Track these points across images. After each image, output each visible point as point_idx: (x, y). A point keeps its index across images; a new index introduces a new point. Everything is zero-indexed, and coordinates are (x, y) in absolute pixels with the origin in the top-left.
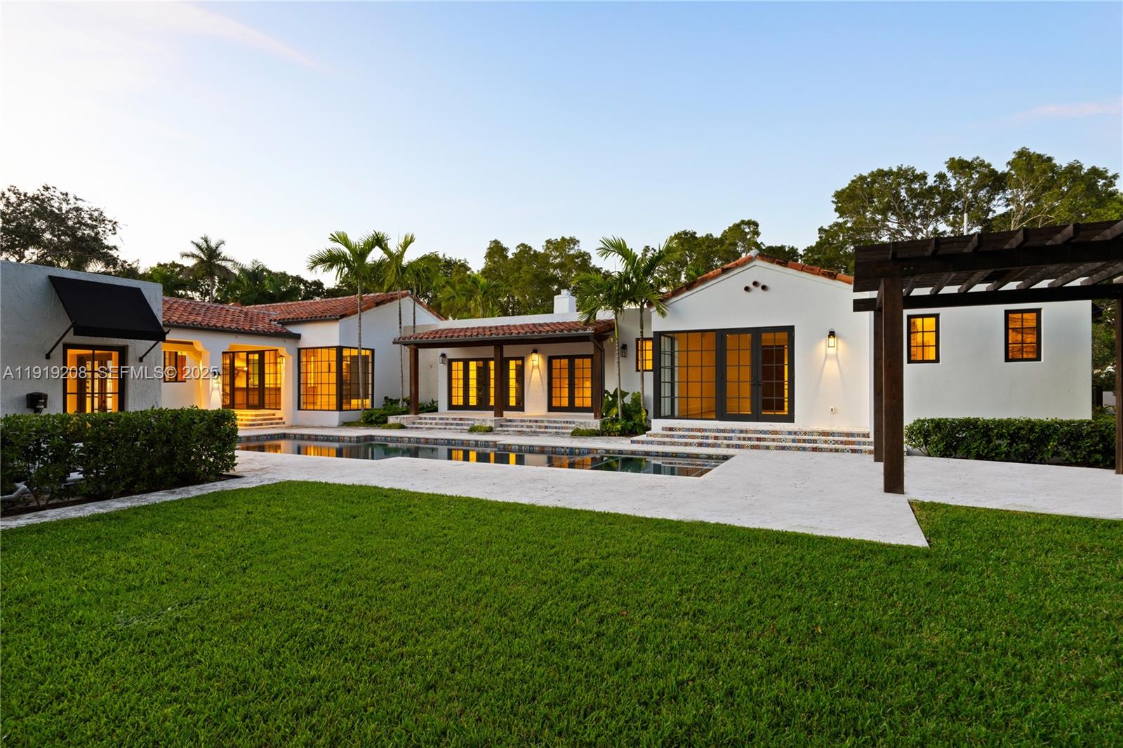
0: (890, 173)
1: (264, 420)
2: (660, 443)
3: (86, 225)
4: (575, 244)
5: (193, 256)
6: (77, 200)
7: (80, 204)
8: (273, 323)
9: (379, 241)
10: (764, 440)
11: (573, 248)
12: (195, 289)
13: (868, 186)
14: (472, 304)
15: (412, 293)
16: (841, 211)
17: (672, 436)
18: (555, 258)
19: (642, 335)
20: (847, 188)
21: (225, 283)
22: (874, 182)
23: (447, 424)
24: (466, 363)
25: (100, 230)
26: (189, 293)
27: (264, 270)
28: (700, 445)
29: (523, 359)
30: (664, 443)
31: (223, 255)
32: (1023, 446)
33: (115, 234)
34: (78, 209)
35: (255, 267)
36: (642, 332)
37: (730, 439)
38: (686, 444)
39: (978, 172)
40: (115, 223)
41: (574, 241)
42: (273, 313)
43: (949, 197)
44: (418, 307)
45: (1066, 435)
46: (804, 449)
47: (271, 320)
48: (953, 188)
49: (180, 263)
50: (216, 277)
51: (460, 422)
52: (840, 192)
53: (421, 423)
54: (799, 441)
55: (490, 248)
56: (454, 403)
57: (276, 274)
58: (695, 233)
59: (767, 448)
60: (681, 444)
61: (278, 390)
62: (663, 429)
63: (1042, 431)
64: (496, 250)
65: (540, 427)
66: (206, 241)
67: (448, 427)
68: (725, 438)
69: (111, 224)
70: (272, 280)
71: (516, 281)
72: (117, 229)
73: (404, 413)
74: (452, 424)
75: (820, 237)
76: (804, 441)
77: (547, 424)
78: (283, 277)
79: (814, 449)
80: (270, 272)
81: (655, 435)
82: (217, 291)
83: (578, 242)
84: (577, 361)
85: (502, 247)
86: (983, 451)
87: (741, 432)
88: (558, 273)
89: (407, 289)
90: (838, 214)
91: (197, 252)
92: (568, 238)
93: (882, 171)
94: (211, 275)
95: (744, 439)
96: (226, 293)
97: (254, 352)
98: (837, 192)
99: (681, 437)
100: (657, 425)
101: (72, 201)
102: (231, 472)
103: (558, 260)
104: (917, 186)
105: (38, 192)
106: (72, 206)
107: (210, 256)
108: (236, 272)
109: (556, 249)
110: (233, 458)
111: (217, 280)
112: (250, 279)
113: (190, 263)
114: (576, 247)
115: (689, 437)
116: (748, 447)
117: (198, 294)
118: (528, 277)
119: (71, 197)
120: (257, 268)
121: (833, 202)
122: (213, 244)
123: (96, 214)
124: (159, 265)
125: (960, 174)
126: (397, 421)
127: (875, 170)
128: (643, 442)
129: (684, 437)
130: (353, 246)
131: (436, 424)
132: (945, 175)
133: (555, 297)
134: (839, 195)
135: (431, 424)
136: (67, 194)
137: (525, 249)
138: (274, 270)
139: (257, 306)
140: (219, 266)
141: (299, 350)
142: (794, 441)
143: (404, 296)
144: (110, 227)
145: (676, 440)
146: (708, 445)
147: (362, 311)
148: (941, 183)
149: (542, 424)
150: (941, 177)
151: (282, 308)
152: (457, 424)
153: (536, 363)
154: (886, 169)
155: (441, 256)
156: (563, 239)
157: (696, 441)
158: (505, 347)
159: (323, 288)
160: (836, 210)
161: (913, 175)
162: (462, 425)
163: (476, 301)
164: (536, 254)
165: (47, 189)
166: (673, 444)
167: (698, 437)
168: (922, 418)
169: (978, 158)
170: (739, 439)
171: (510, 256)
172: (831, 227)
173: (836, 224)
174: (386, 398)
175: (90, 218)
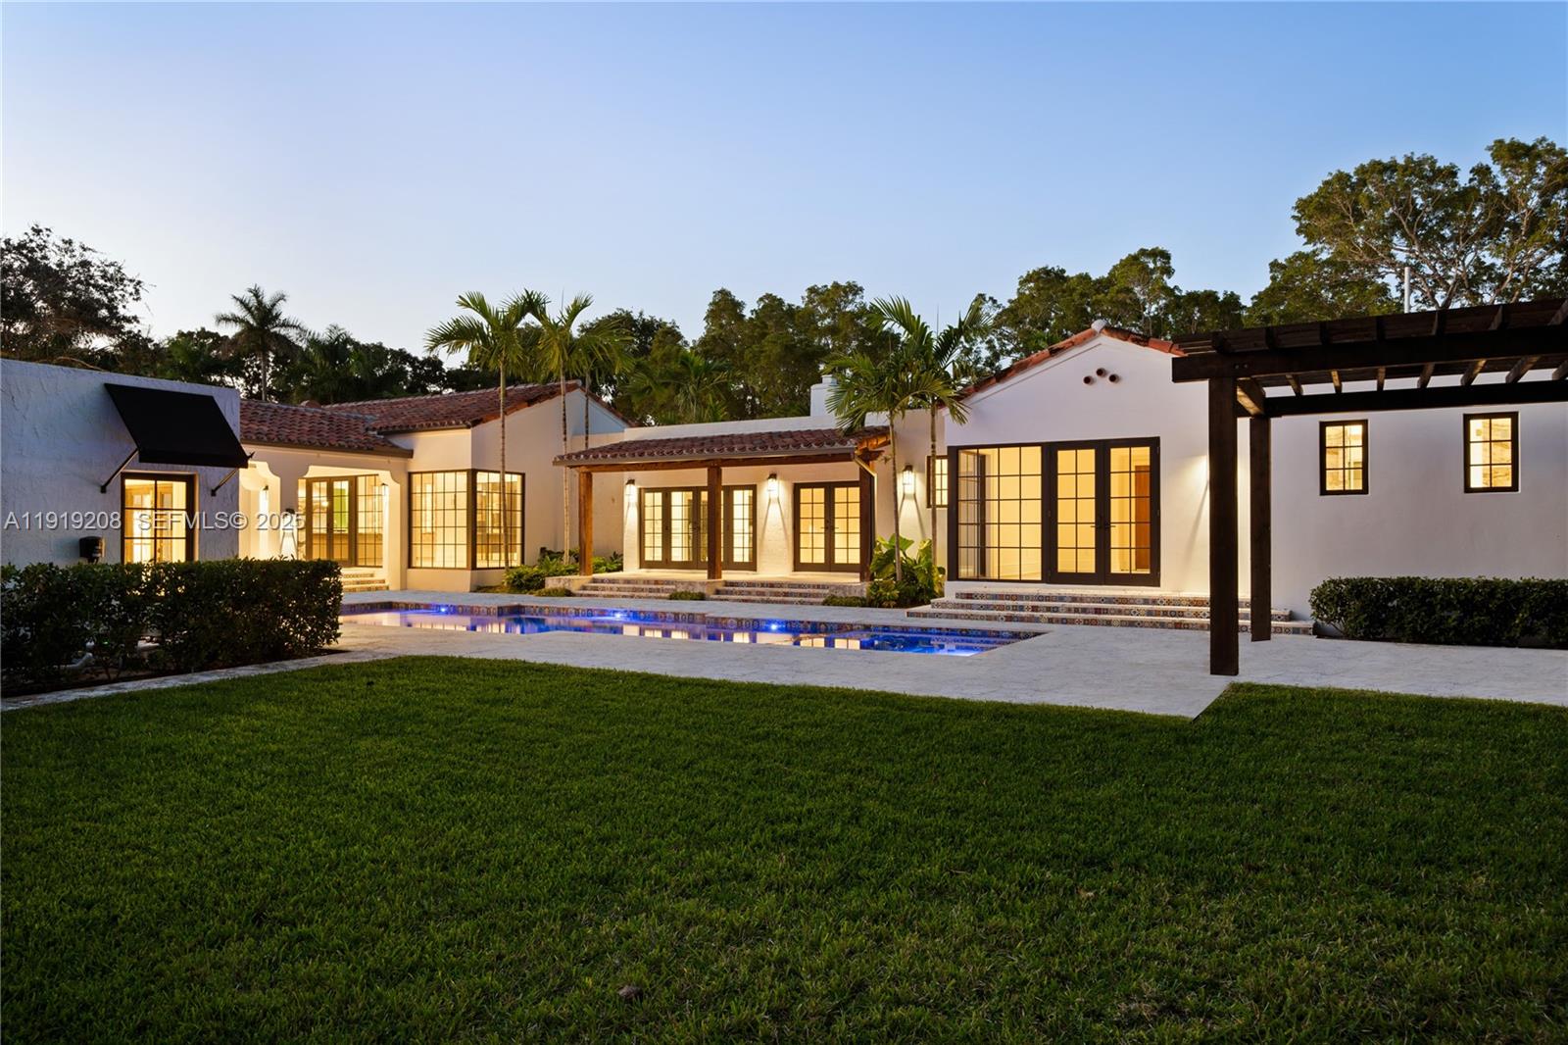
0: (1392, 167)
1: (358, 583)
2: (949, 616)
3: (96, 286)
4: (855, 294)
5: (236, 320)
6: (85, 250)
7: (88, 256)
8: (371, 433)
9: (532, 305)
10: (1106, 611)
11: (853, 300)
12: (237, 374)
13: (1353, 189)
14: (680, 399)
15: (584, 384)
16: (1308, 232)
17: (970, 607)
18: (823, 317)
19: (934, 452)
20: (1317, 195)
21: (285, 364)
22: (1363, 183)
23: (635, 590)
24: (667, 493)
25: (116, 293)
26: (228, 379)
27: (348, 340)
28: (1009, 619)
29: (753, 488)
30: (956, 616)
31: (282, 318)
32: (1479, 619)
33: (137, 299)
34: (85, 264)
35: (334, 336)
36: (933, 447)
37: (1056, 610)
38: (989, 618)
39: (1544, 163)
40: (139, 283)
41: (854, 289)
42: (369, 417)
43: (1500, 206)
44: (593, 406)
45: (1542, 602)
46: (1163, 625)
47: (367, 429)
48: (1505, 192)
49: (214, 330)
50: (271, 355)
51: (654, 587)
52: (1305, 201)
53: (596, 589)
54: (1157, 613)
55: (714, 303)
56: (648, 557)
57: (366, 348)
58: (1063, 271)
59: (1109, 623)
60: (982, 618)
61: (378, 537)
62: (958, 595)
63: (1507, 595)
64: (724, 306)
65: (777, 594)
66: (256, 295)
67: (637, 594)
68: (1049, 609)
69: (132, 285)
70: (360, 359)
71: (756, 357)
72: (141, 291)
73: (570, 572)
74: (642, 590)
75: (1273, 278)
76: (1165, 613)
77: (787, 590)
78: (377, 352)
79: (1178, 626)
80: (356, 345)
81: (945, 605)
82: (272, 376)
83: (861, 289)
84: (838, 491)
85: (733, 300)
86: (1422, 627)
87: (1074, 599)
88: (828, 341)
89: (575, 378)
90: (1302, 239)
91: (241, 313)
92: (843, 283)
93: (1379, 163)
94: (264, 350)
95: (1076, 610)
96: (288, 379)
97: (341, 479)
98: (1300, 200)
99: (982, 607)
100: (951, 590)
101: (78, 252)
102: (334, 645)
103: (827, 321)
104: (1440, 188)
105: (26, 237)
106: (78, 260)
107: (262, 319)
108: (303, 345)
109: (823, 302)
110: (336, 625)
111: (271, 356)
112: (325, 357)
113: (230, 331)
114: (858, 300)
115: (994, 607)
116: (1079, 622)
117: (241, 381)
118: (777, 350)
119: (76, 246)
120: (337, 339)
121: (1294, 217)
122: (267, 300)
123: (111, 270)
124: (181, 334)
125: (1512, 166)
126: (559, 585)
127: (1366, 162)
128: (925, 615)
129: (987, 607)
130: (493, 312)
131: (619, 589)
132: (1488, 169)
133: (813, 387)
134: (1303, 206)
135: (611, 589)
136: (70, 242)
137: (771, 304)
138: (363, 341)
139: (344, 405)
140: (277, 336)
141: (410, 474)
142: (1150, 613)
143: (570, 388)
144: (130, 289)
145: (974, 612)
146: (1022, 619)
147: (505, 413)
148: (1481, 183)
149: (780, 590)
150: (1482, 172)
151: (383, 409)
152: (651, 590)
153: (774, 496)
154: (1386, 160)
155: (635, 316)
156: (836, 286)
157: (1005, 613)
158: (725, 470)
159: (442, 370)
160: (1299, 232)
161: (1432, 170)
162: (658, 590)
163: (686, 394)
164: (792, 312)
165: (38, 232)
166: (969, 617)
167: (1008, 608)
168: (1335, 577)
169: (1544, 139)
170: (1069, 610)
171: (747, 313)
172: (1289, 260)
173: (1300, 256)
174: (543, 550)
175: (103, 277)
